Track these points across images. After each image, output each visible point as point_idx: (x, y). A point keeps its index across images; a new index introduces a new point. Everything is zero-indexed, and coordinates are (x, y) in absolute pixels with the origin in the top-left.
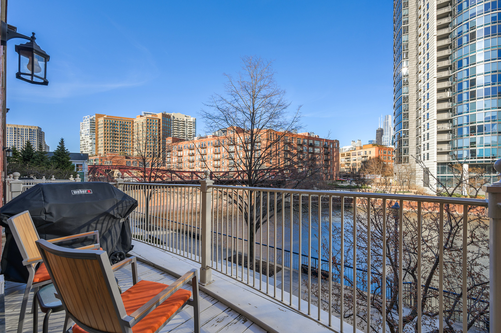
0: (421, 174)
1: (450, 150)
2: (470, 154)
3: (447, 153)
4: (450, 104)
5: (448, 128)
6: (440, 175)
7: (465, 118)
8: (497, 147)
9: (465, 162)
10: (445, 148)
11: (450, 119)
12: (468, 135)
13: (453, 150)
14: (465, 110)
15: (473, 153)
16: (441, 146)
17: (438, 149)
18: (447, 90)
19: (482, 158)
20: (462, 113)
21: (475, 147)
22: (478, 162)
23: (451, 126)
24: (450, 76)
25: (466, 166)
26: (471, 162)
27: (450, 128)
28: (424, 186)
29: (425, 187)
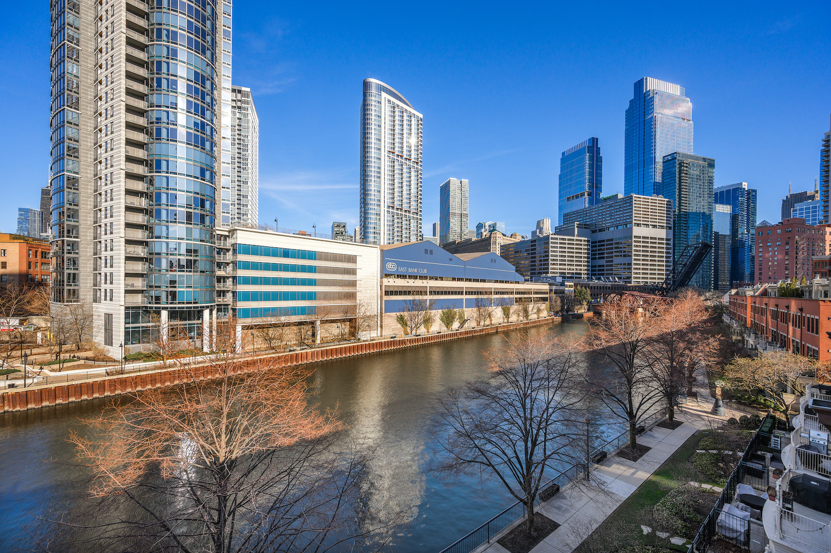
0: (101, 322)
1: (146, 289)
2: (170, 297)
3: (142, 292)
4: (146, 218)
5: (142, 254)
6: (131, 325)
7: (164, 245)
8: (199, 289)
9: (164, 308)
10: (139, 283)
11: (145, 242)
12: (167, 271)
13: (149, 289)
14: (164, 234)
15: (174, 295)
16: (131, 281)
17: (126, 285)
18: (142, 196)
19: (183, 303)
20: (159, 237)
21: (175, 287)
22: (179, 308)
23: (146, 251)
24: (146, 176)
25: (164, 314)
26: (171, 308)
27: (144, 255)
28: (106, 344)
29: (107, 346)
